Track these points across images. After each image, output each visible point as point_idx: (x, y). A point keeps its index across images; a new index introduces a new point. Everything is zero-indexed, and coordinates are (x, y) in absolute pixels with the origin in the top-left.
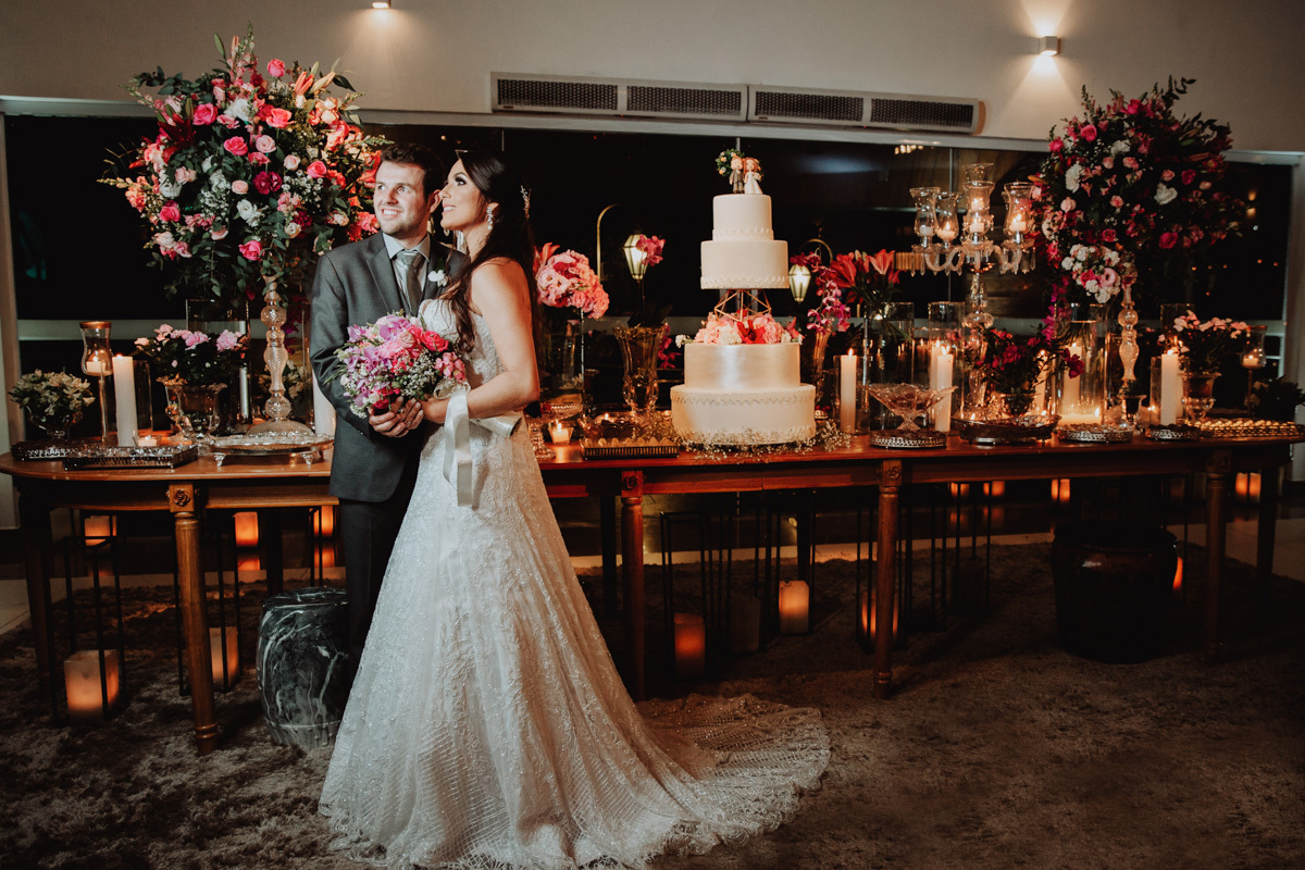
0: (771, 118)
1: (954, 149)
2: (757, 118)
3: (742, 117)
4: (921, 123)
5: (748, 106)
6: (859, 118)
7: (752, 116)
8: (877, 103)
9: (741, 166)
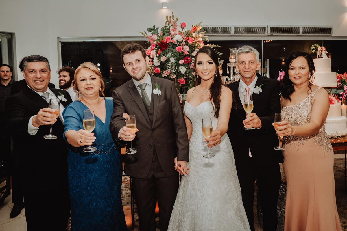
0: (274, 34)
1: (323, 40)
3: (266, 34)
4: (314, 33)
5: (268, 31)
7: (269, 34)
8: (304, 28)
9: (321, 49)
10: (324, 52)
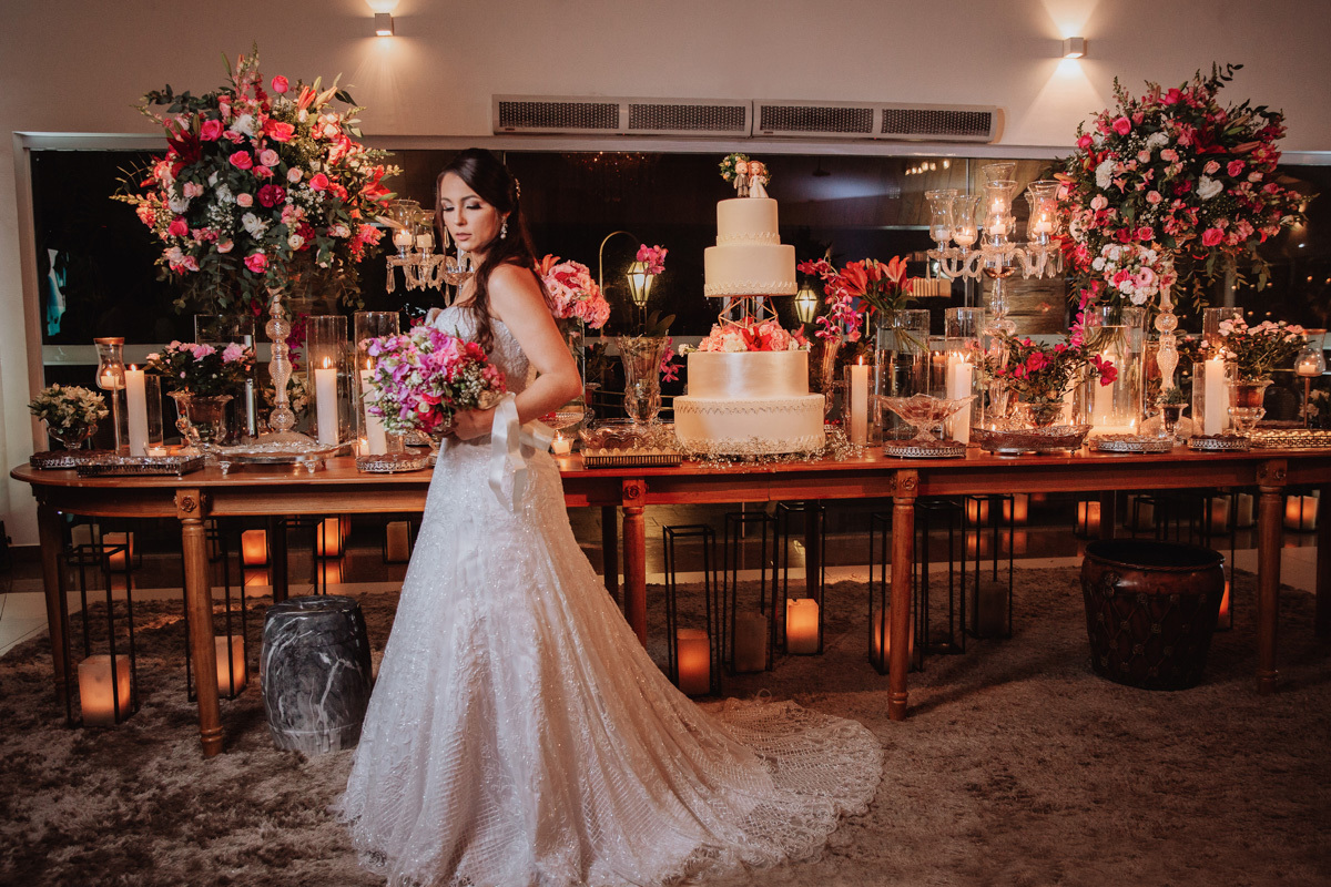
0: (776, 133)
1: (970, 160)
2: (762, 133)
3: (747, 133)
4: (935, 133)
5: (753, 122)
6: (869, 130)
7: (757, 131)
8: (887, 113)
9: (746, 170)
10: (755, 177)
